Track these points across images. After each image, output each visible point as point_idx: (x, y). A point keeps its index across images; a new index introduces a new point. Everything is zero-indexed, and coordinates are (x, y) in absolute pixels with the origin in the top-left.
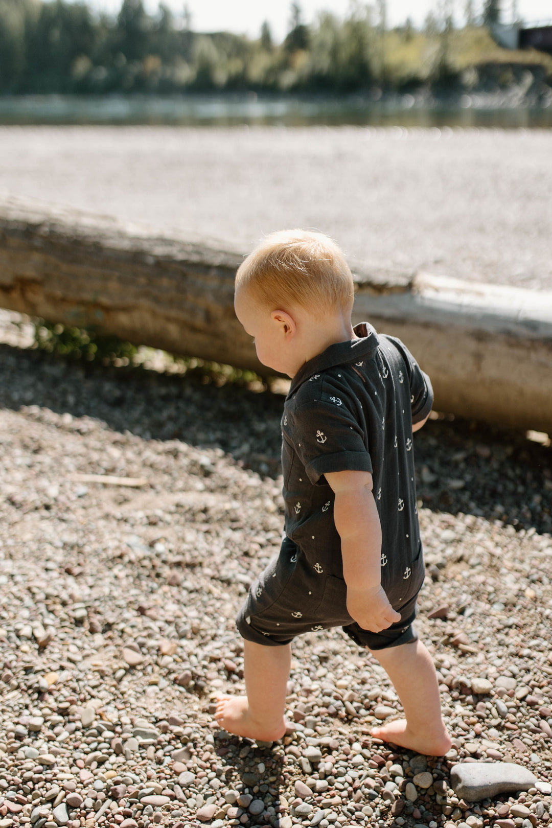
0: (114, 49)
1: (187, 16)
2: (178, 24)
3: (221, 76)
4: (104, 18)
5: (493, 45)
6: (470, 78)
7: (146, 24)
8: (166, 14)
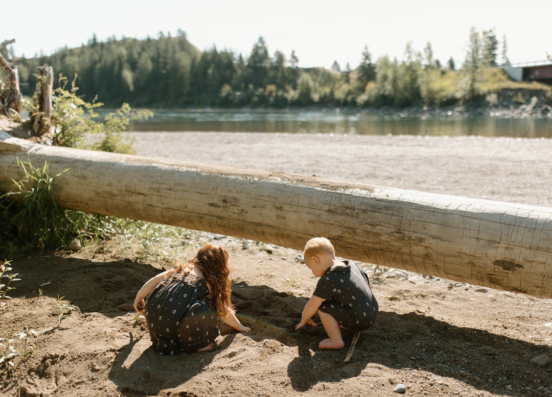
0: (247, 81)
1: (295, 58)
2: (288, 64)
3: (316, 97)
5: (504, 77)
6: (492, 99)
8: (280, 57)
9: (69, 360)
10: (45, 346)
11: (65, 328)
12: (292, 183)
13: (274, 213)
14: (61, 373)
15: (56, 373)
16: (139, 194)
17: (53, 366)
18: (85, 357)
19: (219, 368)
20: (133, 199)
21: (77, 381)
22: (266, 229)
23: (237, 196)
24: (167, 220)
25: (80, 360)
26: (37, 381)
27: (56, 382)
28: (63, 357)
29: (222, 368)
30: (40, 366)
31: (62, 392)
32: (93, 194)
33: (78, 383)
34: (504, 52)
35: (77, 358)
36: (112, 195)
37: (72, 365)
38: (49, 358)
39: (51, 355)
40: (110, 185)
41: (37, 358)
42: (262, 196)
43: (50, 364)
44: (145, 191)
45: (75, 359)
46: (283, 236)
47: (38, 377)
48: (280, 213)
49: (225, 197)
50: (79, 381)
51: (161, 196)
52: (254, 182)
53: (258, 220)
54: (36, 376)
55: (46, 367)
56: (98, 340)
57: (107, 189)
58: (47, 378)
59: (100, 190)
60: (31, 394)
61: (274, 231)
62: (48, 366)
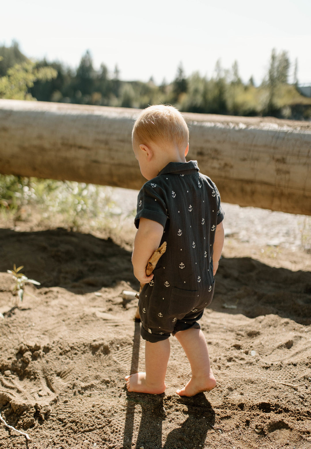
0: (75, 88)
1: (117, 71)
2: (111, 76)
4: (69, 71)
5: (297, 94)
6: (286, 112)
7: (93, 75)
8: (104, 70)
9: (58, 353)
10: (11, 332)
11: (27, 307)
12: (296, 129)
13: (272, 167)
14: (52, 372)
15: (44, 371)
16: (80, 147)
17: (36, 362)
18: (82, 348)
19: (289, 365)
20: (72, 154)
21: (83, 385)
22: (259, 188)
23: (218, 147)
24: (115, 179)
25: (76, 354)
26: (17, 383)
27: (49, 385)
28: (47, 350)
29: (295, 365)
30: (15, 362)
31: (66, 402)
32: (16, 150)
33: (85, 388)
34: (295, 74)
35: (69, 351)
36: (42, 149)
37: (66, 361)
38: (27, 351)
39: (28, 346)
40: (40, 137)
41: (6, 350)
42: (255, 146)
43: (30, 359)
44: (89, 144)
45: (67, 352)
46: (281, 195)
47: (17, 378)
48: (281, 166)
49: (202, 148)
50: (87, 384)
51: (110, 150)
52: (240, 130)
53: (247, 175)
54: (14, 376)
55: (26, 363)
56: (87, 324)
57: (36, 142)
58: (31, 380)
59: (26, 145)
60: (20, 406)
61: (269, 190)
62: (29, 361)
